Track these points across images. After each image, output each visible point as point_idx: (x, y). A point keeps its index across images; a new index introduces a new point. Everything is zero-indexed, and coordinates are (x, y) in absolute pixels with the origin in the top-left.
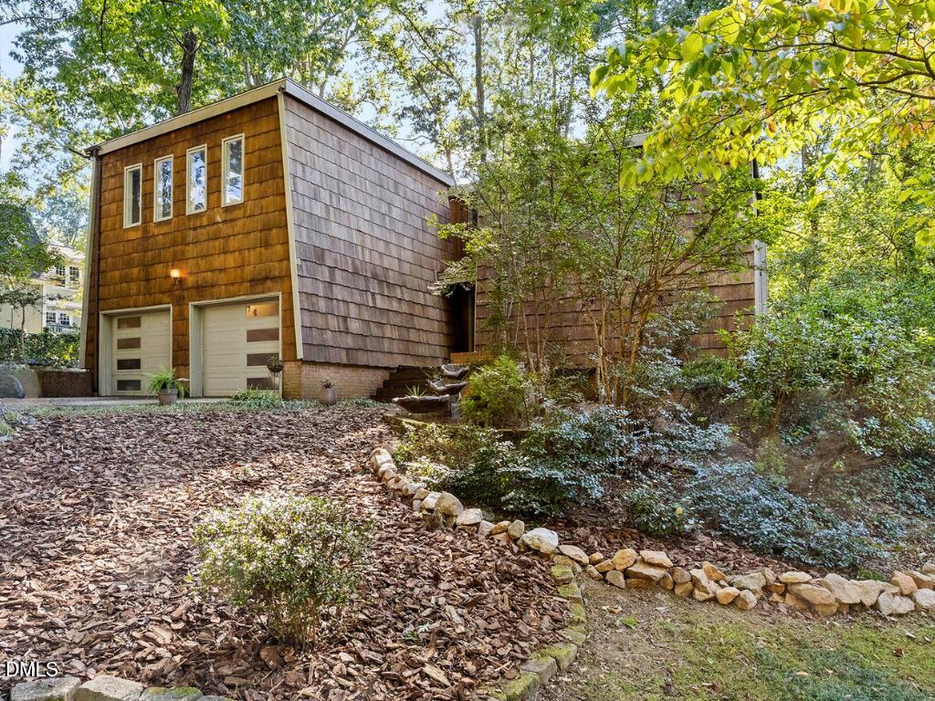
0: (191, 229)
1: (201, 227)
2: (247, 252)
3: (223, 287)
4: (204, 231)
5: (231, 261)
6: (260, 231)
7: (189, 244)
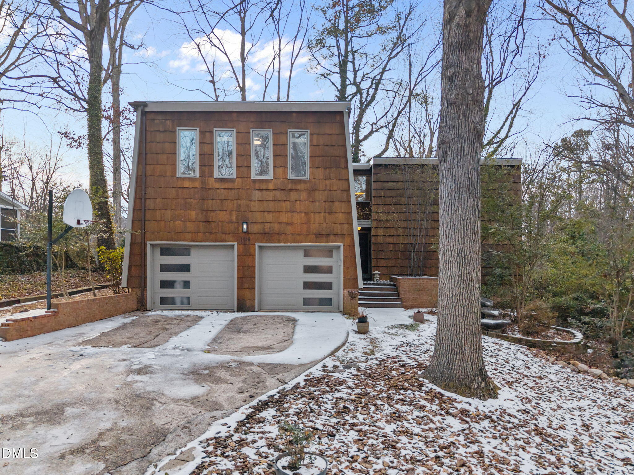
0: (255, 189)
1: (267, 190)
2: (312, 214)
3: (290, 235)
4: (271, 194)
5: (296, 218)
6: (325, 201)
7: (255, 200)
